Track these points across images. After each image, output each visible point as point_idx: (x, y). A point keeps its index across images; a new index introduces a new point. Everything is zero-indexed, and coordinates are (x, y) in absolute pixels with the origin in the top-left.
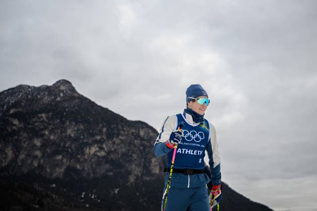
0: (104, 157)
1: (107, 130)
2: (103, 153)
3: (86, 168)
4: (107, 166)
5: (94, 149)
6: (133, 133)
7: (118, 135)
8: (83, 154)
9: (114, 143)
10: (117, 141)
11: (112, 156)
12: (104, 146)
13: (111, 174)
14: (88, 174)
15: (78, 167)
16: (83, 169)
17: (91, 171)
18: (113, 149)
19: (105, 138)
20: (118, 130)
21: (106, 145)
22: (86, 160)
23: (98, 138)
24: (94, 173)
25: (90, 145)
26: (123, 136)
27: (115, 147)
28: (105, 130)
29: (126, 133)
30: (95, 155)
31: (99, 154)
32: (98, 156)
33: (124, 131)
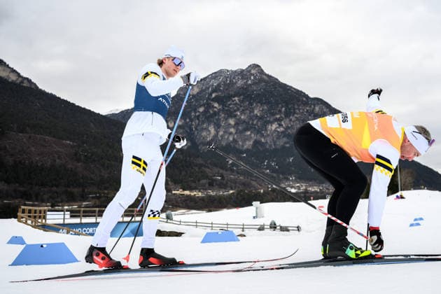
0: (282, 132)
1: (286, 109)
2: (282, 129)
3: (269, 141)
4: (285, 140)
5: (274, 126)
6: (307, 110)
7: (295, 113)
8: (266, 130)
9: (291, 120)
10: (293, 119)
11: (289, 131)
12: (283, 123)
13: (288, 145)
14: (270, 146)
15: (263, 140)
16: (267, 142)
17: (272, 143)
18: (290, 125)
19: (283, 116)
20: (294, 109)
21: (284, 122)
22: (268, 135)
23: (278, 116)
24: (275, 145)
25: (272, 123)
26: (297, 114)
27: (292, 123)
28: (283, 109)
29: (301, 111)
30: (275, 130)
31: (278, 130)
32: (278, 132)
33: (299, 110)
